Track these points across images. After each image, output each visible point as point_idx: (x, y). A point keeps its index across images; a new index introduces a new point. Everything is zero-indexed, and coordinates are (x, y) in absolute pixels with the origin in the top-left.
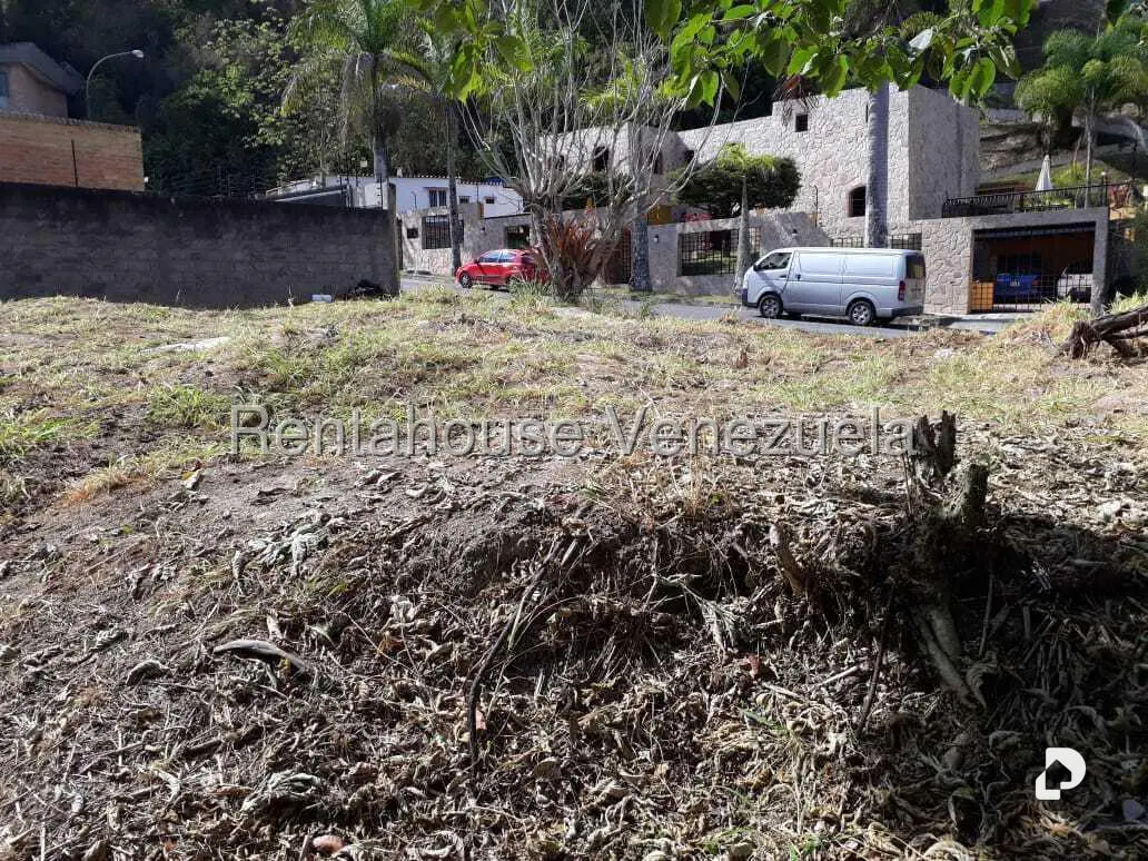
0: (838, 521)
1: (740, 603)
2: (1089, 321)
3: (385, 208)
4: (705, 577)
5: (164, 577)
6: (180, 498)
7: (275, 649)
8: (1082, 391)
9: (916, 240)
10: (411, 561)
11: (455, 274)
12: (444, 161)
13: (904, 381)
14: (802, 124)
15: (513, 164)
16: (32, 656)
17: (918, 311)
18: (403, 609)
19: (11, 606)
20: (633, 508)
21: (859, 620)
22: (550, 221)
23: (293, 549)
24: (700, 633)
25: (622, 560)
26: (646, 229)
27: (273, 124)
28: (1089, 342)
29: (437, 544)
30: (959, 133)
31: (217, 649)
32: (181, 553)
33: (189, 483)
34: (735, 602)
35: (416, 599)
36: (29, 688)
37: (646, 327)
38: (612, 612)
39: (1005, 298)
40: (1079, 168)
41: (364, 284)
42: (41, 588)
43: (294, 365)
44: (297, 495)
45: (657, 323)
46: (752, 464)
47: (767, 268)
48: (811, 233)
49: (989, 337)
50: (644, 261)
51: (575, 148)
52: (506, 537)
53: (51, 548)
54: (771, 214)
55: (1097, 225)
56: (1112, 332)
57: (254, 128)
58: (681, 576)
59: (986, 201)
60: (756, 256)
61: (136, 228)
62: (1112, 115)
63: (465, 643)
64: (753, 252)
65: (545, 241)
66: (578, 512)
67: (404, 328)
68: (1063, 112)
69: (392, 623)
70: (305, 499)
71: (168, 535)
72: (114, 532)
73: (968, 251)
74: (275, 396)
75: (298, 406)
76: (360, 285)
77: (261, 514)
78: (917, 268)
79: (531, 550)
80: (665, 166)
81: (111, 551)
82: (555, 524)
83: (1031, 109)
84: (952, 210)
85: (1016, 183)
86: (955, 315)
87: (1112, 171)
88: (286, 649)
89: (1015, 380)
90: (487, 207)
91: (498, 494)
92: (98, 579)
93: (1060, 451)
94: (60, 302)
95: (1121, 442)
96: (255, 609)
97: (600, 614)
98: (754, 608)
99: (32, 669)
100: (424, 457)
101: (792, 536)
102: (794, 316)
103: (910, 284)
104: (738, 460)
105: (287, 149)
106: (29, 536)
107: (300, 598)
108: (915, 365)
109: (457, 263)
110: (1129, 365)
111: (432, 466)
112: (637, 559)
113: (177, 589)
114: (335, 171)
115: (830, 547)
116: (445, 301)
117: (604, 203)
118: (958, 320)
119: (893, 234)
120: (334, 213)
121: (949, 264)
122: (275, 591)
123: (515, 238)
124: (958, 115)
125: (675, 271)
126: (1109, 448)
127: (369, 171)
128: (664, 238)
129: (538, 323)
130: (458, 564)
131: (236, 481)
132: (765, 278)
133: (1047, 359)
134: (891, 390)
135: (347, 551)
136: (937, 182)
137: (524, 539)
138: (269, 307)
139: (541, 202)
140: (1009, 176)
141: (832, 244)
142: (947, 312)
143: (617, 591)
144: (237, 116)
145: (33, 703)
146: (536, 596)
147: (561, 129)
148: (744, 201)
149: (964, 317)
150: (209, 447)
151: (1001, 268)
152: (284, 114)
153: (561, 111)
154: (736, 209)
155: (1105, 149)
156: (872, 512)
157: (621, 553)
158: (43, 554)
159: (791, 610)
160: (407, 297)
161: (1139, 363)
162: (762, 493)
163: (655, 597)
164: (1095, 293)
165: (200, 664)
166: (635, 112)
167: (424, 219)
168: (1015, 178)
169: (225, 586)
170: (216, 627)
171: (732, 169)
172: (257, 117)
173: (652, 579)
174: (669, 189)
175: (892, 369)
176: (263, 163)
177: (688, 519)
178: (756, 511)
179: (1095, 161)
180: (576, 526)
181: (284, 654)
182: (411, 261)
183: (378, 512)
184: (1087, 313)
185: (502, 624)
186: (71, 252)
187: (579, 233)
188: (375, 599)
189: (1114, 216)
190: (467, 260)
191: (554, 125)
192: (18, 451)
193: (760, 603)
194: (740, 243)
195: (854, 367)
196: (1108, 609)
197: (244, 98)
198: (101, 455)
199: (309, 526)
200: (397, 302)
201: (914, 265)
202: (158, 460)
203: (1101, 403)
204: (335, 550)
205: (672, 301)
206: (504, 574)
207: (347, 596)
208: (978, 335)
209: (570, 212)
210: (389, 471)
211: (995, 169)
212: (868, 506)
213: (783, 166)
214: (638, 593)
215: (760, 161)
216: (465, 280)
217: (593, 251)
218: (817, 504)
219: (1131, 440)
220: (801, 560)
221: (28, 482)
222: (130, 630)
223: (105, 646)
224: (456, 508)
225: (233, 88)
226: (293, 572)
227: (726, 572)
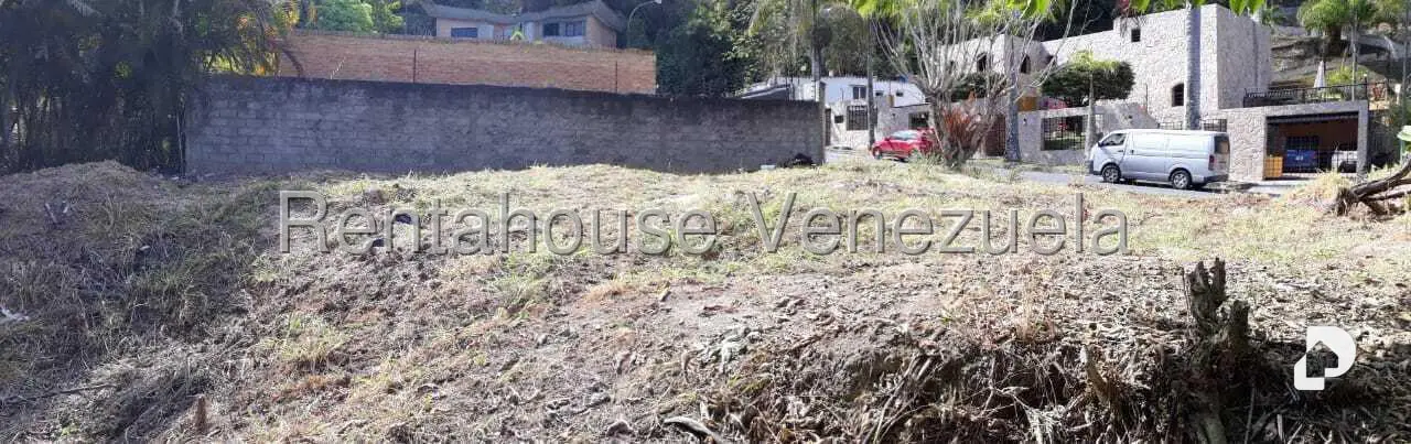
0: (1137, 344)
1: (1059, 410)
2: (1349, 187)
3: (817, 100)
4: (1032, 389)
5: (637, 362)
6: (654, 306)
7: (703, 428)
8: (1345, 241)
9: (1223, 125)
10: (806, 370)
11: (870, 149)
12: (865, 66)
13: (1207, 232)
14: (1136, 36)
15: (915, 66)
16: (551, 402)
17: (1225, 178)
18: (797, 407)
19: (544, 365)
20: (977, 333)
21: (1150, 425)
22: (942, 109)
23: (721, 353)
24: (1026, 435)
25: (966, 376)
26: (1016, 114)
27: (743, 42)
28: (1350, 204)
29: (825, 357)
30: (1255, 43)
31: (666, 421)
32: (650, 345)
33: (661, 297)
34: (1055, 409)
35: (807, 400)
36: (547, 424)
37: (1012, 189)
38: (956, 418)
39: (1291, 168)
40: (1346, 70)
41: (800, 156)
42: (563, 356)
43: (738, 217)
44: (730, 312)
45: (1021, 186)
46: (1077, 298)
47: (1108, 144)
48: (1142, 118)
49: (1275, 199)
50: (1015, 140)
51: (961, 56)
52: (877, 354)
53: (572, 330)
54: (1113, 105)
55: (1360, 114)
56: (1367, 195)
57: (729, 46)
58: (1012, 388)
59: (1277, 95)
60: (1100, 136)
61: (649, 119)
62: (1370, 32)
63: (842, 438)
64: (1098, 132)
65: (938, 125)
66: (933, 336)
67: (823, 189)
68: (1334, 29)
69: (788, 418)
70: (735, 316)
71: (644, 332)
72: (611, 325)
73: (1263, 133)
74: (724, 237)
75: (740, 246)
76: (797, 158)
77: (703, 323)
78: (1224, 146)
79: (896, 365)
80: (1032, 68)
81: (608, 338)
82: (913, 347)
83: (1309, 27)
84: (1251, 101)
85: (1299, 82)
86: (1253, 182)
87: (1373, 74)
88: (711, 429)
89: (1293, 232)
90: (896, 99)
91: (874, 319)
92: (598, 356)
93: (1320, 288)
94: (599, 167)
95: (1369, 282)
96: (692, 395)
97: (947, 420)
98: (1069, 415)
99: (550, 411)
100: (823, 288)
101: (1100, 356)
102: (1130, 181)
103: (1218, 157)
104: (1066, 294)
105: (751, 61)
106: (561, 319)
107: (725, 390)
108: (1215, 220)
109: (872, 141)
110: (1380, 221)
111: (827, 295)
112: (978, 374)
113: (644, 372)
114: (785, 74)
115: (1130, 366)
116: (858, 170)
117: (982, 95)
118: (1256, 185)
119: (1205, 119)
120: (781, 104)
121: (1248, 142)
122: (707, 383)
123: (917, 122)
124: (1254, 30)
125: (1039, 146)
126: (1358, 286)
127: (808, 73)
128: (1030, 122)
129: (927, 185)
130: (839, 374)
131: (690, 298)
132: (1106, 152)
133: (1319, 216)
134: (1195, 239)
135: (758, 357)
136: (1239, 81)
137: (891, 356)
138: (729, 173)
139: (935, 95)
140: (1294, 76)
141: (1159, 126)
142: (1248, 179)
143: (961, 400)
144: (720, 38)
145: (548, 434)
146: (897, 403)
147: (951, 42)
148: (1091, 94)
149: (1259, 182)
150: (675, 272)
151: (1289, 146)
152: (750, 35)
153: (951, 29)
154: (1085, 100)
155: (1365, 57)
156: (1164, 339)
157: (966, 369)
158: (567, 333)
159: (1097, 416)
160: (829, 165)
161: (1388, 219)
162: (1079, 321)
163: (992, 406)
164: (1360, 166)
165: (654, 431)
166: (1007, 26)
167: (848, 107)
168: (1300, 77)
169: (675, 374)
170: (667, 404)
171: (1081, 70)
172: (732, 39)
173: (989, 391)
174: (1033, 84)
175: (1198, 224)
176: (734, 72)
177: (1019, 343)
178: (1073, 335)
179: (1359, 66)
180: (930, 347)
181: (709, 432)
182: (837, 140)
183: (784, 329)
184: (1350, 182)
185: (871, 425)
186: (609, 135)
187: (964, 117)
188: (776, 397)
189: (1373, 107)
190: (879, 138)
191: (946, 37)
192: (562, 263)
193: (1074, 410)
194: (1088, 127)
195: (1170, 221)
196: (1344, 416)
197: (724, 25)
198: (609, 271)
199: (734, 336)
200: (820, 170)
201: (1221, 143)
202: (644, 279)
203: (1357, 250)
204: (751, 357)
205: (1036, 169)
206: (875, 385)
207: (757, 393)
208: (1266, 196)
209: (958, 103)
210: (796, 298)
211: (1283, 71)
212: (1161, 332)
213: (1121, 68)
214: (977, 402)
215: (1103, 64)
216: (877, 153)
217: (973, 132)
218: (1120, 331)
219: (1376, 279)
220: (1105, 376)
221: (565, 284)
222: (612, 397)
223: (596, 405)
224: (841, 330)
225: (719, 18)
226: (721, 370)
227: (1048, 385)
